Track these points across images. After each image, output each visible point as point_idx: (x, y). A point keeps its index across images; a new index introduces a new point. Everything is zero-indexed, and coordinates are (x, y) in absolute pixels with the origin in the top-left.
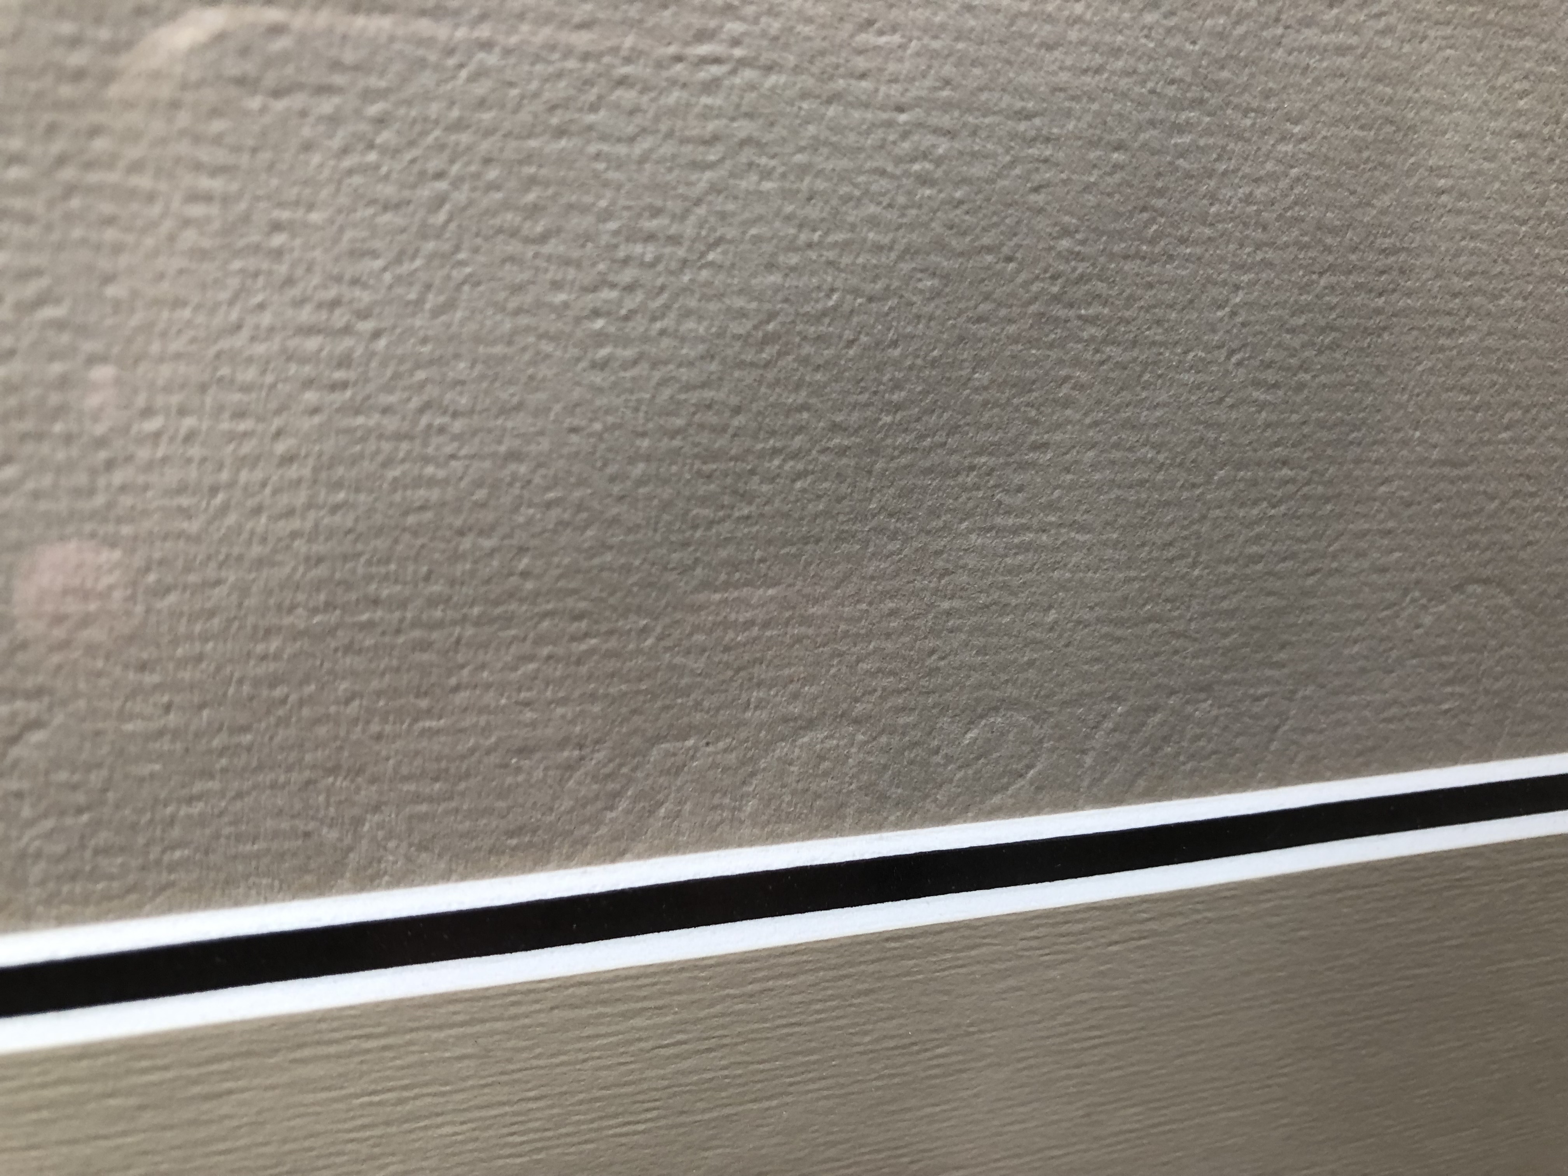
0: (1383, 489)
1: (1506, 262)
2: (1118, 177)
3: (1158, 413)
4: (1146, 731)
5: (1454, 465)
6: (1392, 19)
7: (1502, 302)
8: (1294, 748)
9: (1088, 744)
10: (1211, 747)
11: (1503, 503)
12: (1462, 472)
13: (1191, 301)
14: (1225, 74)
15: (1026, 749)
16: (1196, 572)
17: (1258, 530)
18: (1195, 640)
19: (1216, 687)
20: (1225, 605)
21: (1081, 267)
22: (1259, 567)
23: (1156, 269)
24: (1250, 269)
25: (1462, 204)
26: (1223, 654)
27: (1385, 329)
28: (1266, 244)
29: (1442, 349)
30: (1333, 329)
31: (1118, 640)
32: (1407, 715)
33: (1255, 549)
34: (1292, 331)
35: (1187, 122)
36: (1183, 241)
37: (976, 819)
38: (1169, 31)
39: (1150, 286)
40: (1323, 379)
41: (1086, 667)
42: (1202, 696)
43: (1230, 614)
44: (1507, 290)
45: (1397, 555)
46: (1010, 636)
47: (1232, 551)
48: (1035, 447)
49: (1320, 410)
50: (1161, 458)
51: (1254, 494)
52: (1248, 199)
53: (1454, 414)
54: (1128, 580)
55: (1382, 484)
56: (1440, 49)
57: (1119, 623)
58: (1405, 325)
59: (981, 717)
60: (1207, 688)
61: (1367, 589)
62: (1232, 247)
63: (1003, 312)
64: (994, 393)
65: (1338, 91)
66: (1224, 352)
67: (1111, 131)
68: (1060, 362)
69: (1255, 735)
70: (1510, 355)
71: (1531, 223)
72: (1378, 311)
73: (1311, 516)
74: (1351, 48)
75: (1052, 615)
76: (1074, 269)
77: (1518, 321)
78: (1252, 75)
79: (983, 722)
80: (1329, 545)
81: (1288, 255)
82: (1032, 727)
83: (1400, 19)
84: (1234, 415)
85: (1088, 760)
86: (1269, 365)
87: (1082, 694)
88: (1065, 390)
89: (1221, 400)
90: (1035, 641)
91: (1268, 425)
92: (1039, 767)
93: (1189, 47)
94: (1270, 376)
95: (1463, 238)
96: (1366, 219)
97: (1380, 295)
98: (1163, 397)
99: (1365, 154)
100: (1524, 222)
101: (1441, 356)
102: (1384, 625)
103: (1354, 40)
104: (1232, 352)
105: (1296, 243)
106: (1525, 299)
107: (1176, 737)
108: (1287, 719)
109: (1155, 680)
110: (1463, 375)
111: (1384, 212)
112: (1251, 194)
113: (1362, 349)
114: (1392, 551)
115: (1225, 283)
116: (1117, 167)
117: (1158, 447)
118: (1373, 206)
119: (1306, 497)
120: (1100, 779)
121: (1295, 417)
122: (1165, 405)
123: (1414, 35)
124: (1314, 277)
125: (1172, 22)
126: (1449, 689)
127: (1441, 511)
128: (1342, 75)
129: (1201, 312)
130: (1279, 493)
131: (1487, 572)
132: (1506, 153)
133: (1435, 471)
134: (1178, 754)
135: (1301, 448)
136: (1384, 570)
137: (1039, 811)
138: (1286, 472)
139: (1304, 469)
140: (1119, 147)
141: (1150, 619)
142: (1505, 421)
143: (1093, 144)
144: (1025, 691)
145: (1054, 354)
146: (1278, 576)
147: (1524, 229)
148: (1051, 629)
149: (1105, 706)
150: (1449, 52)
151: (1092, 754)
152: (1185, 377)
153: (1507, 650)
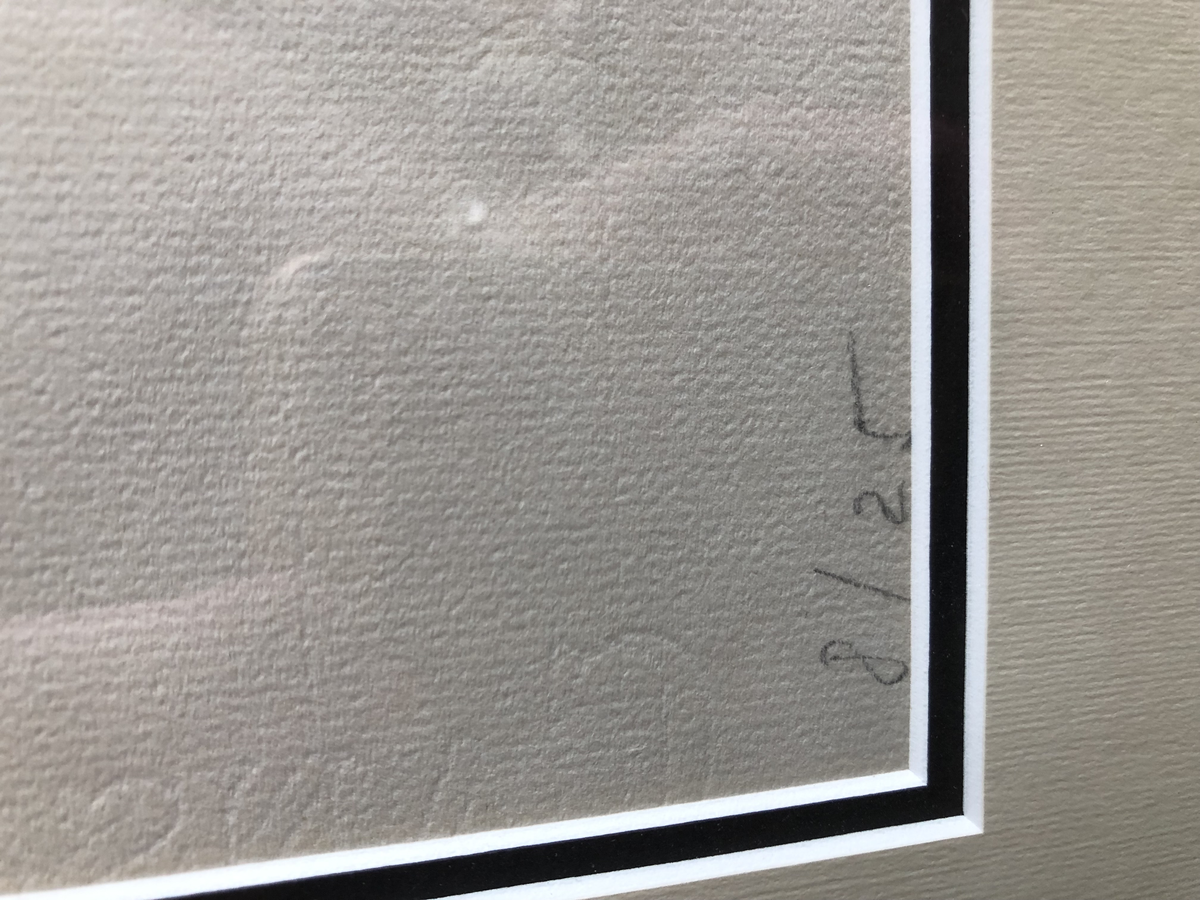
0: (497, 555)
1: (579, 350)
2: (137, 315)
3: (228, 508)
4: (288, 790)
5: (572, 528)
6: (395, 163)
7: (583, 384)
8: (461, 798)
9: (229, 804)
10: (364, 801)
11: (639, 559)
12: (584, 533)
13: (240, 412)
14: (227, 224)
15: (160, 812)
16: (306, 643)
17: (364, 601)
18: (321, 704)
19: (356, 746)
20: (347, 670)
21: (118, 393)
22: (376, 634)
23: (196, 388)
24: (297, 378)
25: (513, 306)
26: (355, 715)
27: (458, 417)
28: (307, 356)
29: (528, 429)
30: (400, 421)
31: (237, 709)
32: (588, 760)
33: (365, 619)
34: (357, 427)
35: (199, 265)
36: (220, 361)
37: (120, 877)
38: (162, 195)
39: (193, 402)
40: (403, 465)
41: (208, 735)
42: (343, 754)
43: (355, 679)
44: (587, 374)
45: (531, 612)
46: (119, 710)
47: (341, 621)
48: (106, 546)
49: (407, 491)
50: (242, 545)
51: (351, 571)
52: (279, 321)
53: (560, 484)
54: (233, 656)
55: (496, 550)
56: (453, 180)
57: (234, 693)
58: (478, 413)
59: (105, 785)
60: (348, 747)
61: (506, 646)
62: (271, 362)
63: (45, 436)
64: (50, 503)
65: (350, 224)
66: (286, 450)
67: (121, 279)
68: (114, 472)
69: (412, 788)
70: (607, 429)
71: (597, 315)
72: (446, 403)
73: (421, 585)
74: (355, 190)
75: (160, 690)
76: (110, 395)
77: (607, 398)
78: (256, 221)
79: (108, 790)
80: (450, 609)
81: (334, 363)
82: (162, 792)
83: (403, 161)
84: (311, 504)
85: (231, 819)
86: (339, 458)
87: (209, 759)
88: (126, 495)
89: (293, 493)
90: (145, 715)
91: (350, 510)
92: (178, 828)
93: (185, 205)
94: (343, 468)
95: (523, 334)
96: (410, 327)
97: (445, 388)
98: (230, 494)
99: (394, 273)
100: (587, 315)
101: (529, 435)
102: (535, 678)
103: (356, 183)
104: (294, 451)
105: (339, 352)
106: (609, 379)
107: (323, 793)
108: (447, 771)
109: (288, 742)
110: (559, 449)
111: (429, 319)
112: (280, 316)
113: (438, 436)
114: (524, 610)
115: (271, 393)
116: (135, 308)
117: (237, 537)
118: (416, 316)
119: (412, 569)
120: (249, 834)
121: (379, 500)
122: (234, 500)
123: (422, 173)
124: (368, 379)
125: (163, 188)
126: (630, 733)
127: (569, 571)
128: (351, 212)
129: (253, 419)
130: (381, 568)
131: (641, 622)
132: (552, 259)
133: (552, 535)
134: (328, 810)
135: (395, 526)
136: (521, 627)
137: (188, 868)
138: (382, 548)
139: (403, 543)
140: (131, 292)
141: (266, 688)
142: (619, 486)
143: (104, 292)
144: (146, 760)
145: (107, 466)
146: (398, 641)
147: (590, 320)
148: (162, 702)
149: (237, 770)
150: (464, 182)
151: (235, 812)
152: (250, 475)
153: (687, 693)
